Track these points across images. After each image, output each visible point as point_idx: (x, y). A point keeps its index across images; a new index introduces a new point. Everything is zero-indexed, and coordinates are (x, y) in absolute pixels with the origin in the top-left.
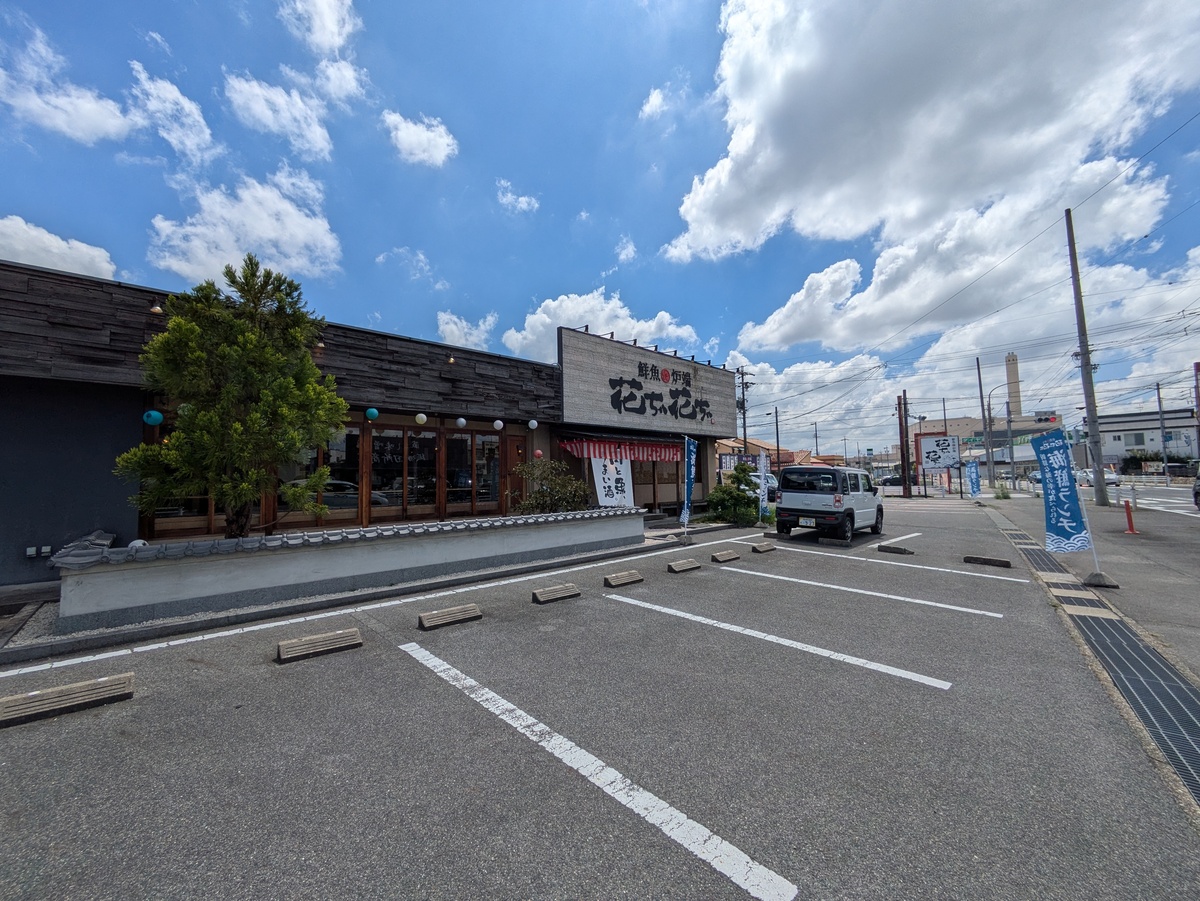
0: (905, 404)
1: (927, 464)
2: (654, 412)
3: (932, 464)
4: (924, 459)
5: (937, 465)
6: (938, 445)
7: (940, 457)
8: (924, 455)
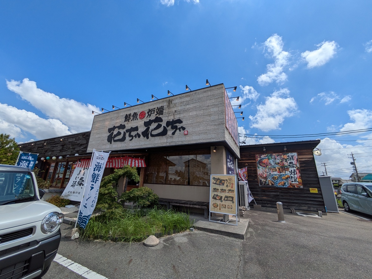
2: (131, 138)
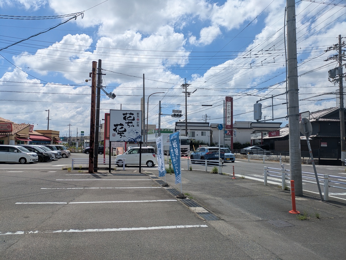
0: (100, 74)
1: (114, 137)
3: (118, 137)
4: (112, 132)
5: (123, 139)
6: (125, 118)
7: (125, 131)
8: (112, 127)
